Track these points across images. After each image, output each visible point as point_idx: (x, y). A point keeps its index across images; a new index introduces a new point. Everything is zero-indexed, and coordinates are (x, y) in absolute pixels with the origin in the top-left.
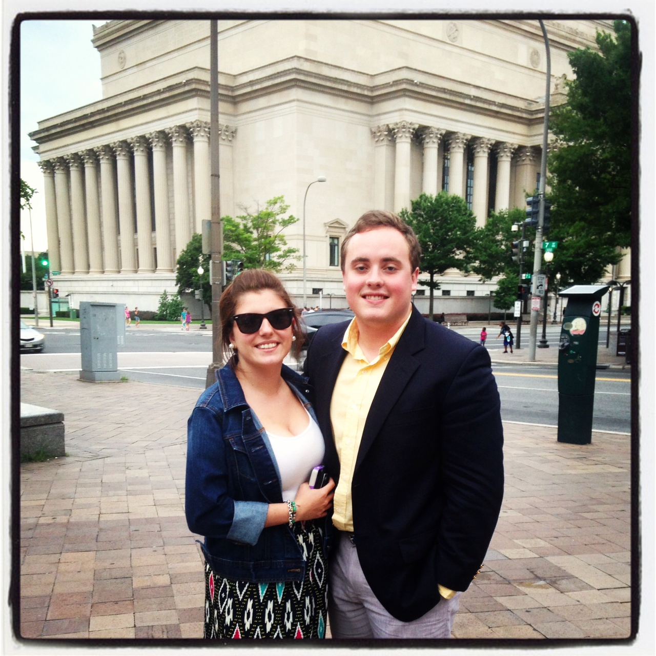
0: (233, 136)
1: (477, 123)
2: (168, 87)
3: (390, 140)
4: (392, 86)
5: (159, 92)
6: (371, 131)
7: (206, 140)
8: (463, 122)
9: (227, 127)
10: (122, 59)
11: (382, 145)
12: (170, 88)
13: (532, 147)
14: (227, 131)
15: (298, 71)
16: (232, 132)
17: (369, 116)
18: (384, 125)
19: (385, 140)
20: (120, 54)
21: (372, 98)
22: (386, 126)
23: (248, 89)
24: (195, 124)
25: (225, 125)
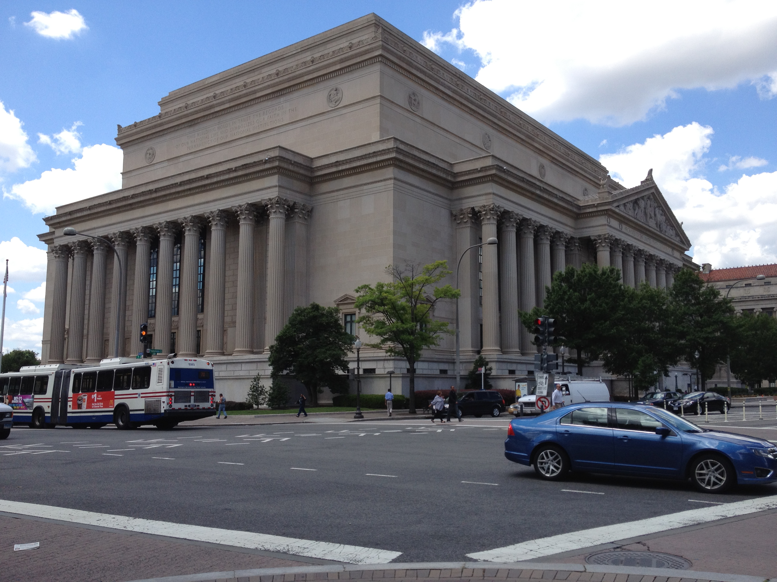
0: (308, 216)
1: (543, 212)
2: (243, 165)
3: (473, 222)
4: (480, 171)
5: (230, 171)
6: (452, 214)
7: (283, 216)
8: (532, 211)
9: (304, 205)
10: (151, 155)
11: (466, 227)
12: (245, 166)
13: (580, 239)
14: (303, 210)
15: (399, 151)
16: (308, 211)
17: (450, 200)
18: (469, 208)
19: (469, 221)
20: (148, 150)
21: (453, 183)
22: (470, 209)
23: (334, 169)
24: (274, 201)
25: (302, 204)
